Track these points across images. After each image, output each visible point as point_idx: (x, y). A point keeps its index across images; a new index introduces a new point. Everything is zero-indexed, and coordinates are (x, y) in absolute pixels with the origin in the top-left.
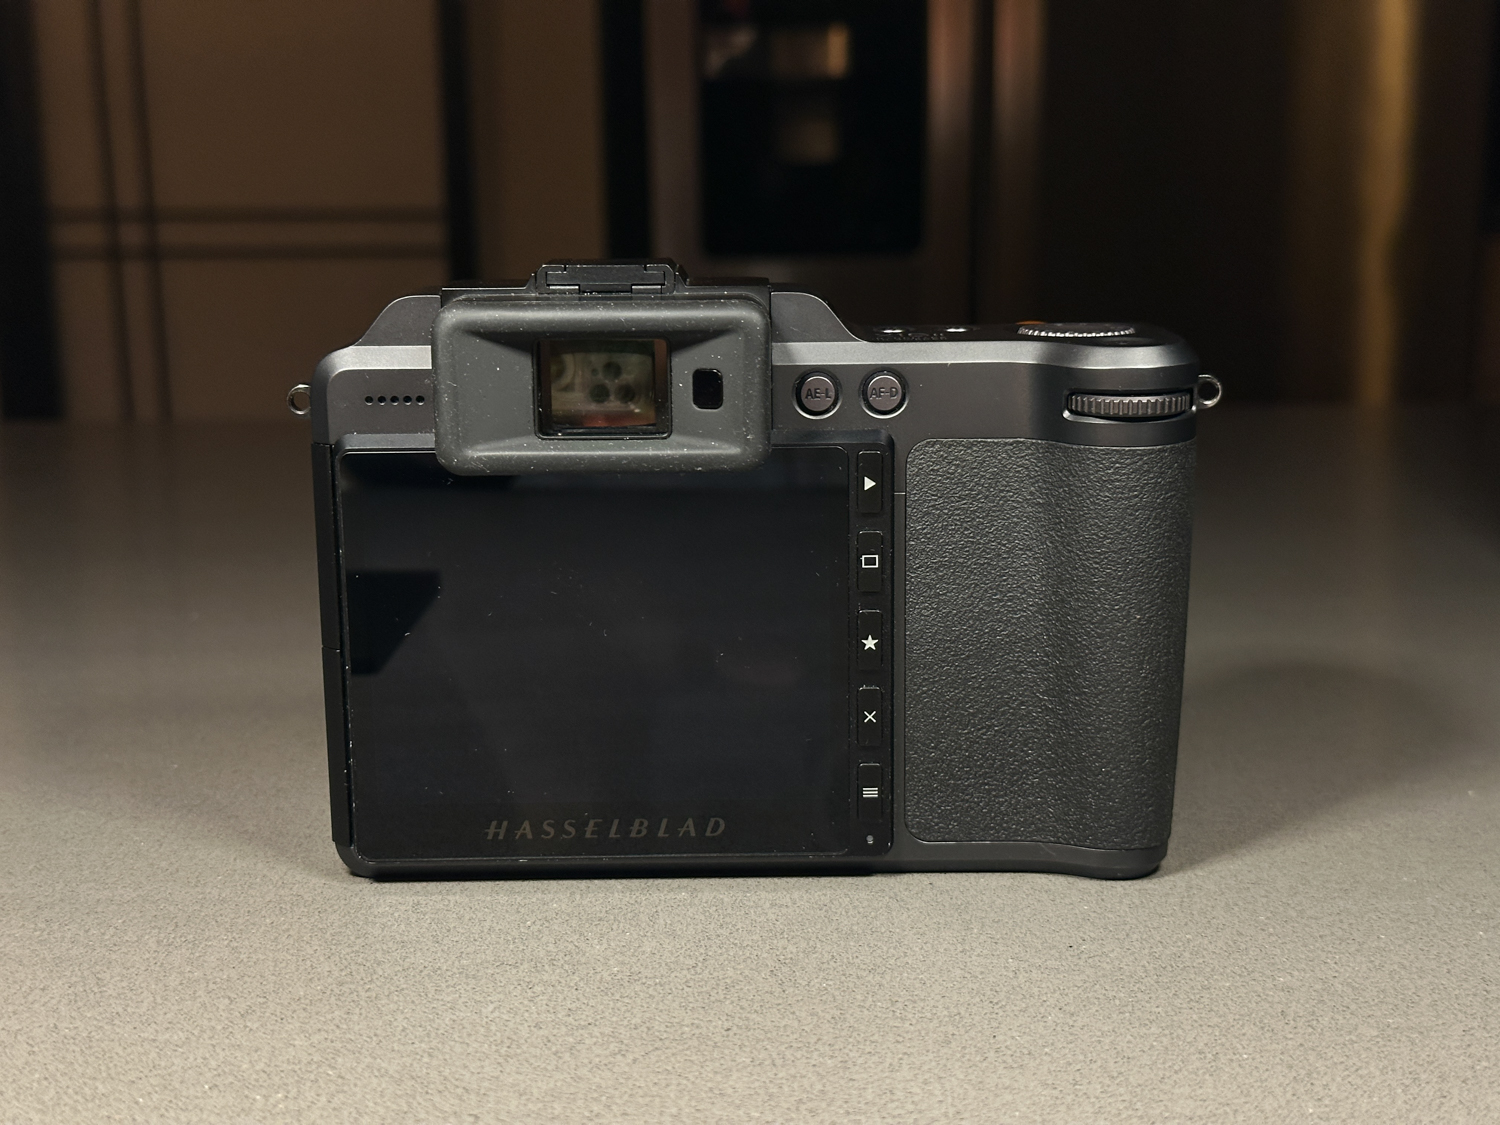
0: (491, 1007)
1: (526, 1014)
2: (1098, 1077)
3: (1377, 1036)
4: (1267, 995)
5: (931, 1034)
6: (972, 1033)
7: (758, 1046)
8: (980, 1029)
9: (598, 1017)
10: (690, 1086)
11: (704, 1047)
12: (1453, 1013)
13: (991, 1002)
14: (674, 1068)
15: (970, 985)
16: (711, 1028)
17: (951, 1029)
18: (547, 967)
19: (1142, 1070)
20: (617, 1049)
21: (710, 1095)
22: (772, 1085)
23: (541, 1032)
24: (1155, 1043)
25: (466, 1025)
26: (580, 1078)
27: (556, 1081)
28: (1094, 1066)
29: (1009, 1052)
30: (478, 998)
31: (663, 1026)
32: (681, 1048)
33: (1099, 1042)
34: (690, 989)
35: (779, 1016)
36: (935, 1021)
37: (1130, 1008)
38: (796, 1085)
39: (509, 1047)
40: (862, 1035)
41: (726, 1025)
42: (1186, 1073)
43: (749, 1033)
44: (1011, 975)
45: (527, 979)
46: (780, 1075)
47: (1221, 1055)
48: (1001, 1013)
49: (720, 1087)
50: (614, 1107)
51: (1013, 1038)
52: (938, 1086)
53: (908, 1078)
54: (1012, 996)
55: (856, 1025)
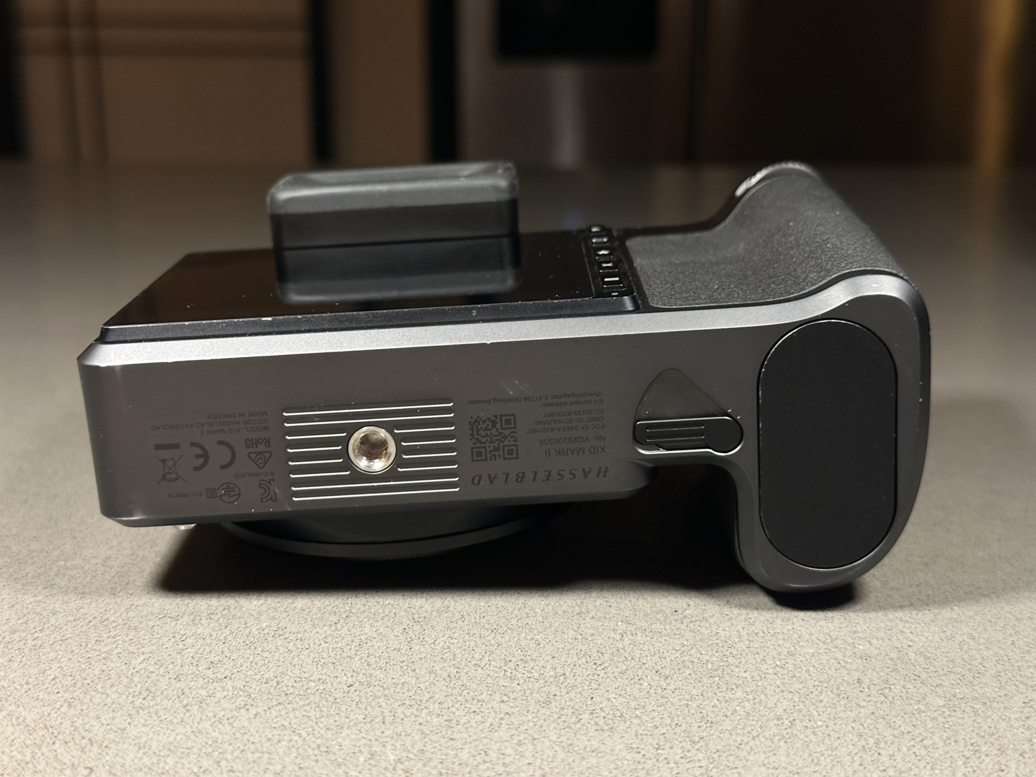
0: (142, 658)
1: (171, 666)
2: (681, 742)
3: (944, 706)
4: (846, 663)
5: (534, 695)
6: (572, 694)
7: (374, 703)
8: (580, 689)
9: (236, 670)
10: (300, 743)
11: (325, 703)
12: (1016, 685)
13: (595, 664)
14: (290, 724)
15: (580, 647)
16: (335, 684)
17: (553, 689)
18: (204, 621)
19: (722, 735)
20: (243, 703)
21: (317, 752)
22: (376, 743)
23: (179, 685)
24: (738, 708)
25: (113, 676)
26: (200, 732)
27: (177, 735)
28: (678, 730)
29: (603, 714)
30: (131, 649)
31: (293, 680)
32: (302, 703)
33: (687, 705)
34: (327, 645)
35: (400, 673)
36: (542, 682)
37: (720, 672)
38: (398, 744)
39: (144, 699)
40: (472, 693)
41: (350, 681)
42: (763, 740)
43: (369, 690)
44: (618, 637)
45: (182, 632)
46: (387, 733)
47: (797, 722)
48: (602, 675)
49: (328, 744)
50: (223, 763)
51: (609, 699)
52: (530, 747)
53: (505, 738)
54: (615, 659)
55: (468, 684)
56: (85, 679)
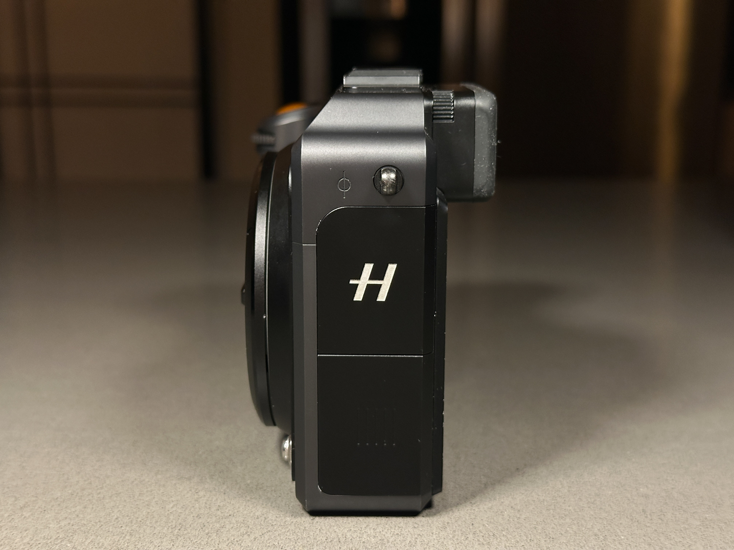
56: (138, 518)
